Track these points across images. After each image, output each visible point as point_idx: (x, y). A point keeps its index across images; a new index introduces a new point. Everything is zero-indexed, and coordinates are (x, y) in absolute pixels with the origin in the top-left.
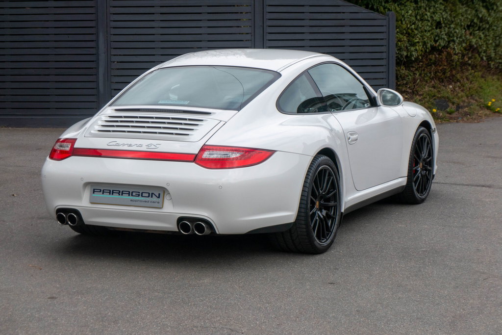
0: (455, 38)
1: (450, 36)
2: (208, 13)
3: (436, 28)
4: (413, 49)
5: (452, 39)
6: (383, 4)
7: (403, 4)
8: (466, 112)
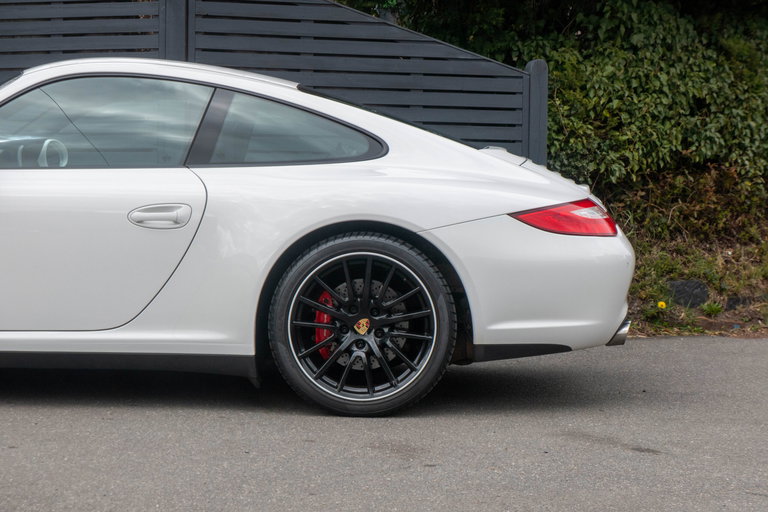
0: (747, 142)
3: (692, 114)
4: (613, 155)
5: (736, 141)
8: (755, 312)
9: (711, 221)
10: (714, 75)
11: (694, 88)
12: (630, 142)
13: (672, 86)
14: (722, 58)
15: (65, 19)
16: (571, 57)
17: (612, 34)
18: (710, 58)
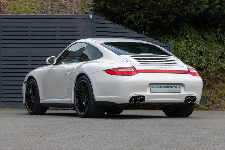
0: (212, 63)
1: (208, 61)
2: (60, 40)
3: (200, 56)
5: (209, 63)
6: (167, 39)
7: (179, 40)
8: (218, 106)
10: (204, 45)
11: (199, 49)
14: (205, 41)
15: (60, 31)
17: (182, 35)
18: (202, 41)
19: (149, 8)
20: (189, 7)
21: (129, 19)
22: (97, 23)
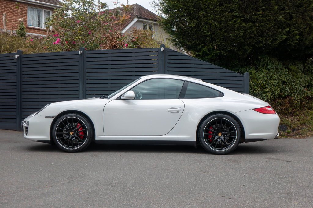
0: (296, 91)
3: (282, 85)
4: (264, 95)
5: (293, 91)
8: (299, 133)
9: (288, 110)
10: (288, 75)
11: (282, 78)
12: (268, 92)
13: (278, 78)
14: (289, 71)
15: (136, 64)
16: (254, 71)
17: (263, 66)
18: (286, 71)
19: (221, 40)
20: (264, 38)
21: (203, 51)
22: (169, 55)
